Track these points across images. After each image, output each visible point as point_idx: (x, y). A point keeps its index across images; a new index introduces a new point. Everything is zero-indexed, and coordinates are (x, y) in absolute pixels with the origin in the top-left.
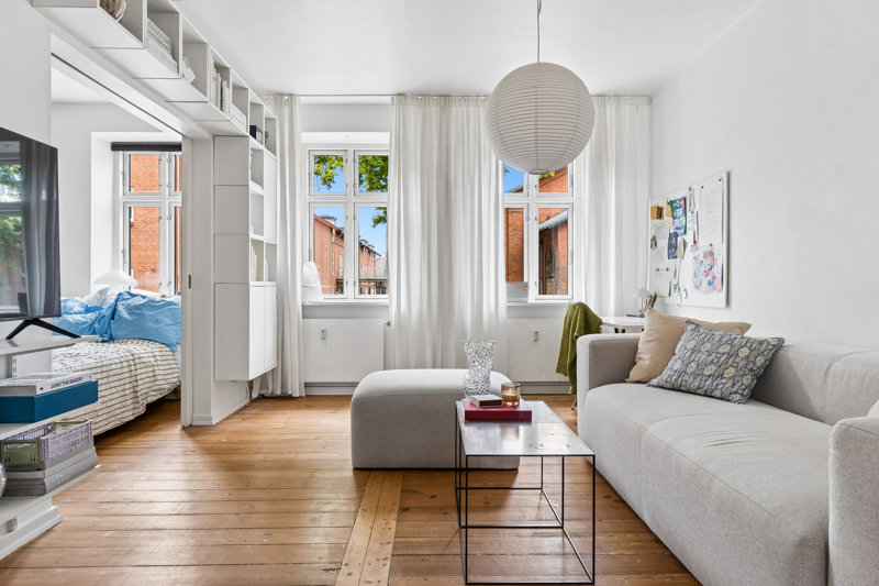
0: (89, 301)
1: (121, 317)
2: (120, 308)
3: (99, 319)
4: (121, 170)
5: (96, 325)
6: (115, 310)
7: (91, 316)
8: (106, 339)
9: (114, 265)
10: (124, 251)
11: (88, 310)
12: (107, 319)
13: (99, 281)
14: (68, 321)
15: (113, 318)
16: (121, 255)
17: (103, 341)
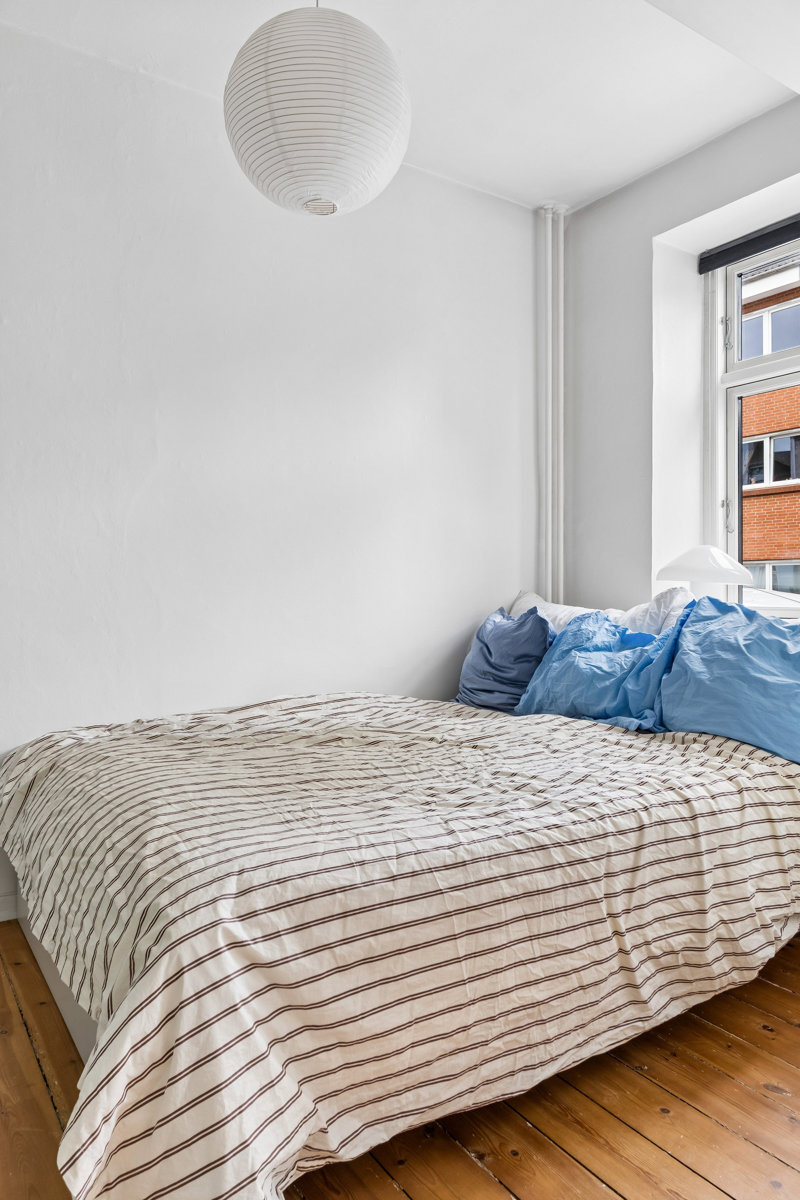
0: (633, 620)
1: (686, 669)
2: (688, 643)
3: (639, 668)
4: (720, 313)
5: (630, 685)
6: (675, 648)
7: (625, 657)
8: (647, 724)
9: (707, 536)
10: (726, 504)
11: (626, 641)
12: (654, 671)
13: (665, 573)
14: (577, 668)
15: (668, 668)
16: (721, 512)
17: (640, 730)
